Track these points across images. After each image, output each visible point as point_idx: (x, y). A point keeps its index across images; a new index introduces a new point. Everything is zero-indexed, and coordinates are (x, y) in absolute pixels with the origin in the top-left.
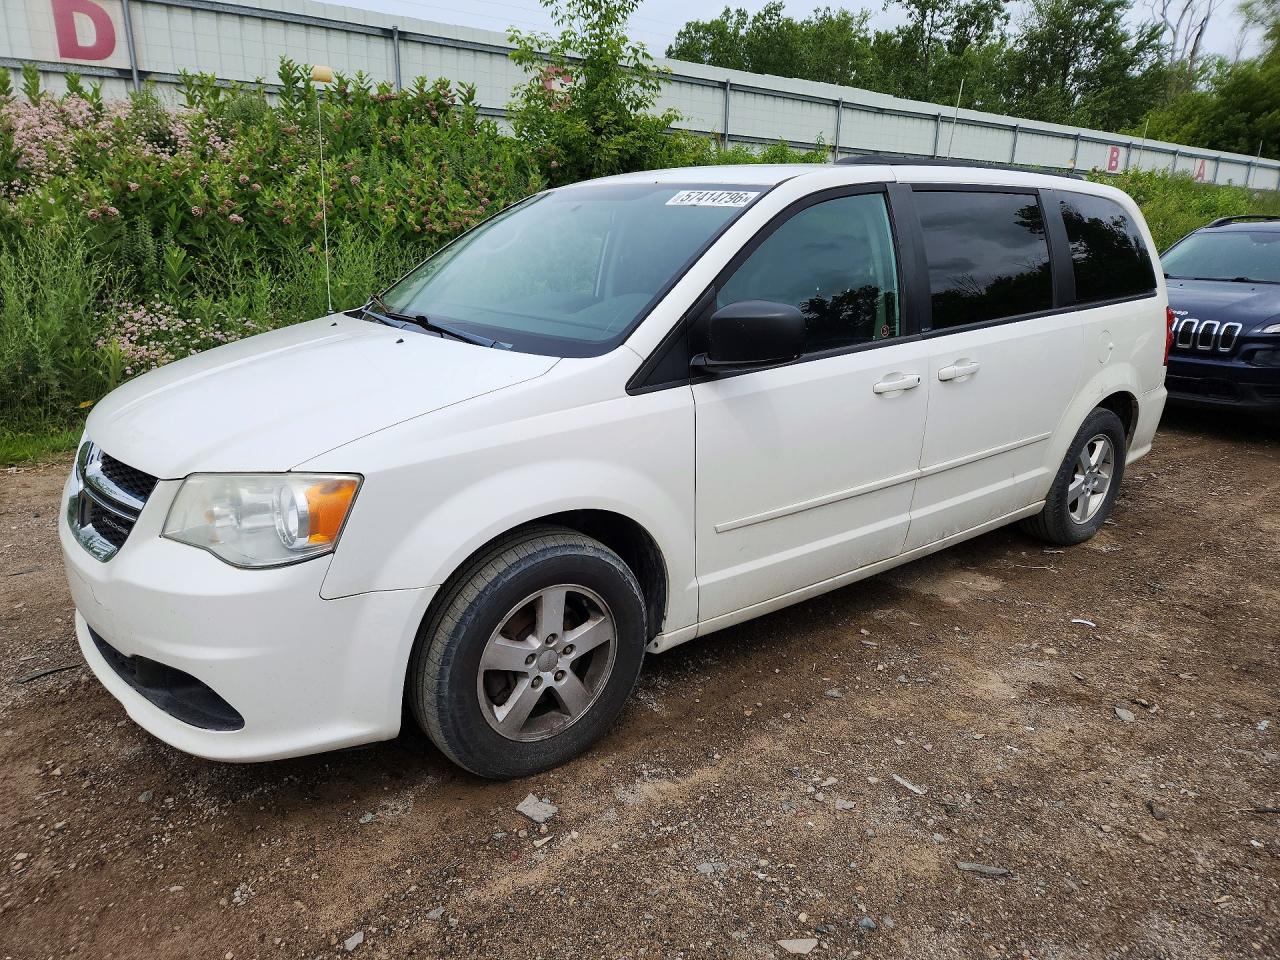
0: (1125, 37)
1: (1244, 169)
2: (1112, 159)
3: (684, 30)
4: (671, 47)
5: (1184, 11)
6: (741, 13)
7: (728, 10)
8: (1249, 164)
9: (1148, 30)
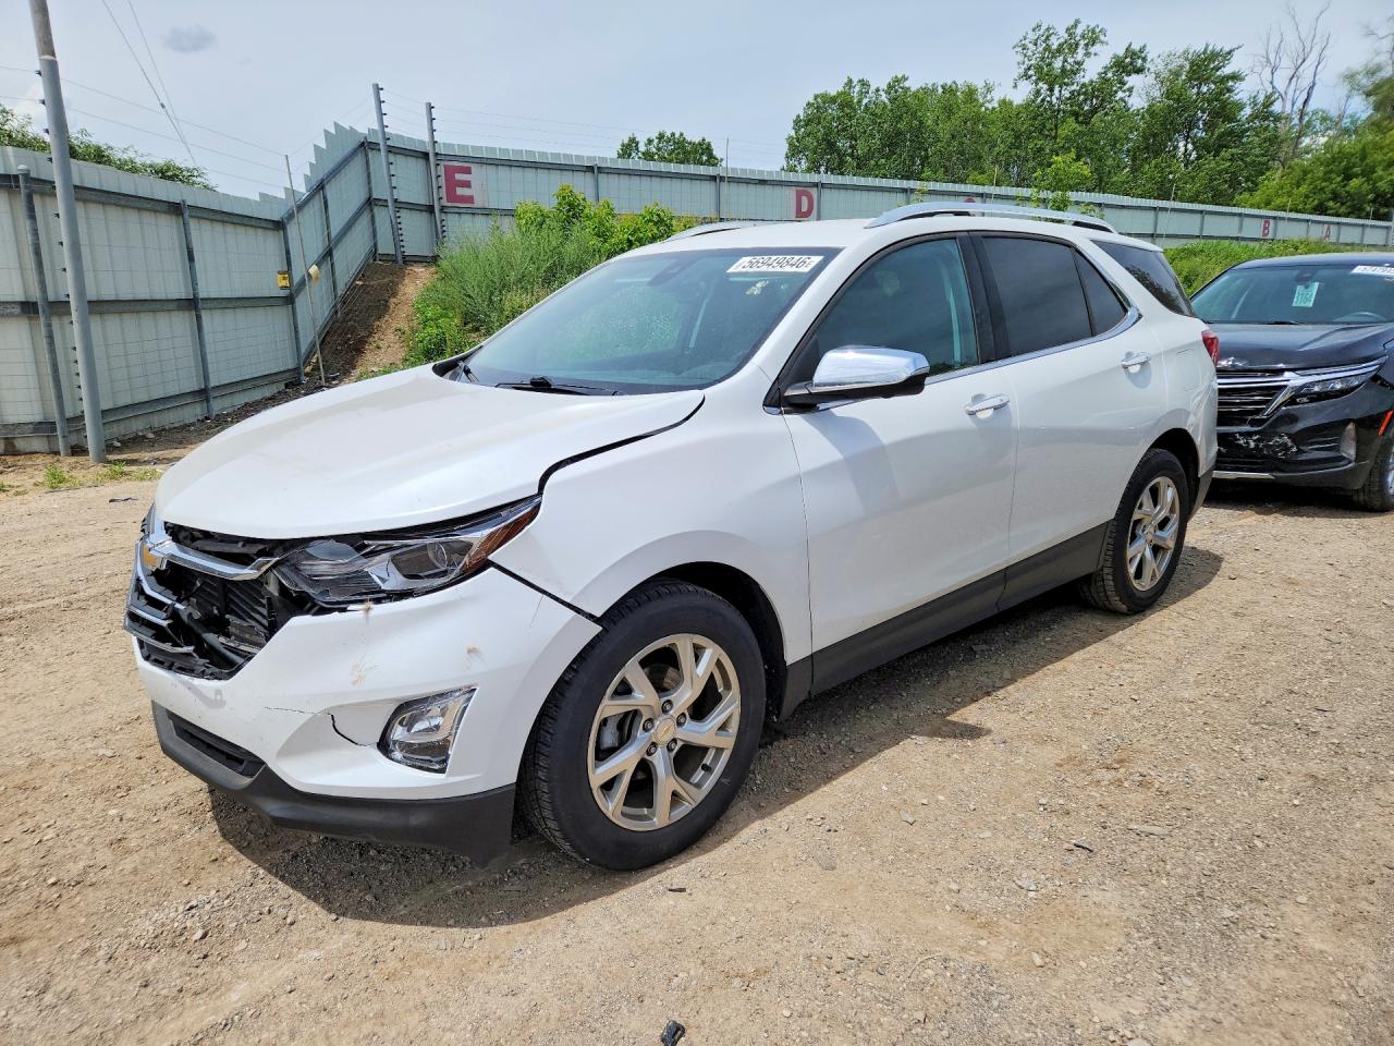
0: (1241, 107)
1: (1360, 230)
2: (1265, 228)
3: (812, 101)
4: (798, 116)
5: (1291, 79)
6: (864, 83)
7: (850, 81)
8: (1363, 225)
9: (1261, 98)
